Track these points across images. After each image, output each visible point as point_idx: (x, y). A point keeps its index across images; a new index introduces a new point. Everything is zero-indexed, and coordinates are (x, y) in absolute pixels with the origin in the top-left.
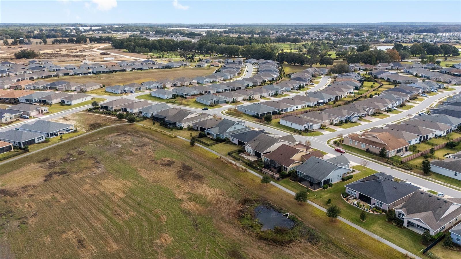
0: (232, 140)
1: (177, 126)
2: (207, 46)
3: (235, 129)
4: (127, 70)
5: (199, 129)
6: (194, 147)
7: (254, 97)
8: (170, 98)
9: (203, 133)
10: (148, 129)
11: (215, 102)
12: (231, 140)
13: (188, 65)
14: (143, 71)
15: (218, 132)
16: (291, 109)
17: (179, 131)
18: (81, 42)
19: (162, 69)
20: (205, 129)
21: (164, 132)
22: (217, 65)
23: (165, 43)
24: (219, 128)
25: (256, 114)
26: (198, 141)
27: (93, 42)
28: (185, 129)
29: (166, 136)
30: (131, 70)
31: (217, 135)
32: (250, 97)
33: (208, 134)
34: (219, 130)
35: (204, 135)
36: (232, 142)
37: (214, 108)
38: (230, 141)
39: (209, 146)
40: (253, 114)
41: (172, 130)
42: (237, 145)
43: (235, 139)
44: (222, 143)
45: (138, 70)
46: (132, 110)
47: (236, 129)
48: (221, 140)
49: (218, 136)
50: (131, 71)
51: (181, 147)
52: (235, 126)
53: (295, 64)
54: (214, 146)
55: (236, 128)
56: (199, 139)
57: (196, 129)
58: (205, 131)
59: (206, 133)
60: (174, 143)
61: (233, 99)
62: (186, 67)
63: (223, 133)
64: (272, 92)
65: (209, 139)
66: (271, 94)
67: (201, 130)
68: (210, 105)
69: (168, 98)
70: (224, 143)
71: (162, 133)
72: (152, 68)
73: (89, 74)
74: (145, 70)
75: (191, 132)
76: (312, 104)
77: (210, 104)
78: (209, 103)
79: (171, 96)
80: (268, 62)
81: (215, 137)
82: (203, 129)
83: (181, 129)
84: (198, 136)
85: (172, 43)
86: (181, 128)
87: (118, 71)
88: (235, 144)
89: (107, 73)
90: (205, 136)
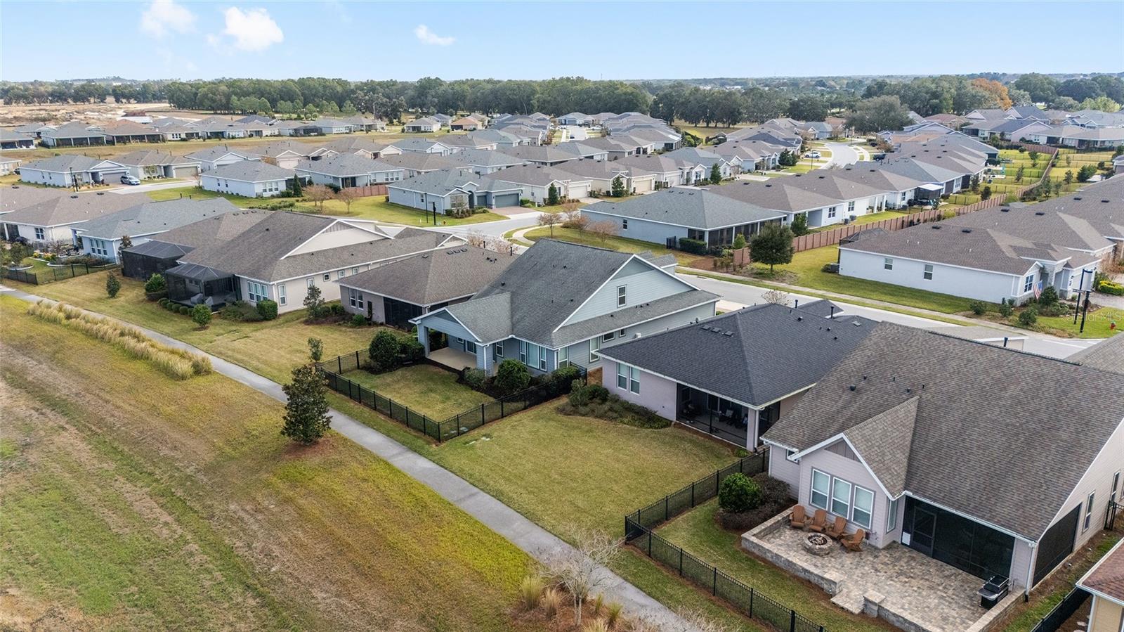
0: (622, 382)
1: (246, 297)
2: (440, 92)
3: (622, 301)
4: (170, 137)
5: (379, 315)
6: (312, 460)
7: (633, 185)
8: (275, 193)
9: (401, 336)
10: (54, 321)
11: (471, 197)
12: (609, 381)
13: (378, 127)
14: (224, 141)
15: (506, 323)
16: (832, 212)
17: (247, 329)
18: (88, 101)
19: (291, 136)
20: (417, 311)
21: (137, 337)
22: (473, 127)
23: (321, 89)
24: (513, 294)
25: (685, 235)
26: (357, 394)
27: (124, 101)
28: (293, 317)
29: (140, 366)
30: (183, 136)
31: (497, 349)
32: (617, 183)
33: (438, 340)
34: (513, 310)
35: (404, 348)
36: (616, 399)
37: (469, 222)
38: (601, 395)
39: (439, 440)
40: (671, 236)
41: (203, 323)
42: (667, 423)
43: (638, 373)
44: (548, 407)
45: (209, 138)
46: (40, 232)
47: (631, 302)
48: (534, 381)
49: (510, 357)
50: (183, 140)
51: (209, 458)
52: (621, 282)
53: (708, 125)
54: (481, 441)
55: (628, 295)
56: (366, 383)
57: (364, 312)
58: (416, 321)
59: (422, 337)
60: (169, 419)
61: (552, 190)
62: (373, 133)
63: (541, 331)
64: (697, 169)
65: (444, 381)
66: (694, 178)
67: (389, 321)
68: (449, 213)
69: (265, 195)
70: (561, 411)
71: (123, 348)
72: (259, 133)
73: (24, 148)
74: (233, 138)
75: (318, 333)
76: (899, 197)
77: (449, 207)
78: (445, 204)
79: (283, 187)
80: (629, 115)
81: (485, 363)
82: (400, 313)
83: (266, 319)
84: (365, 358)
85: (339, 89)
86: (266, 313)
87: (135, 137)
88: (646, 418)
89: (92, 144)
90: (411, 358)
